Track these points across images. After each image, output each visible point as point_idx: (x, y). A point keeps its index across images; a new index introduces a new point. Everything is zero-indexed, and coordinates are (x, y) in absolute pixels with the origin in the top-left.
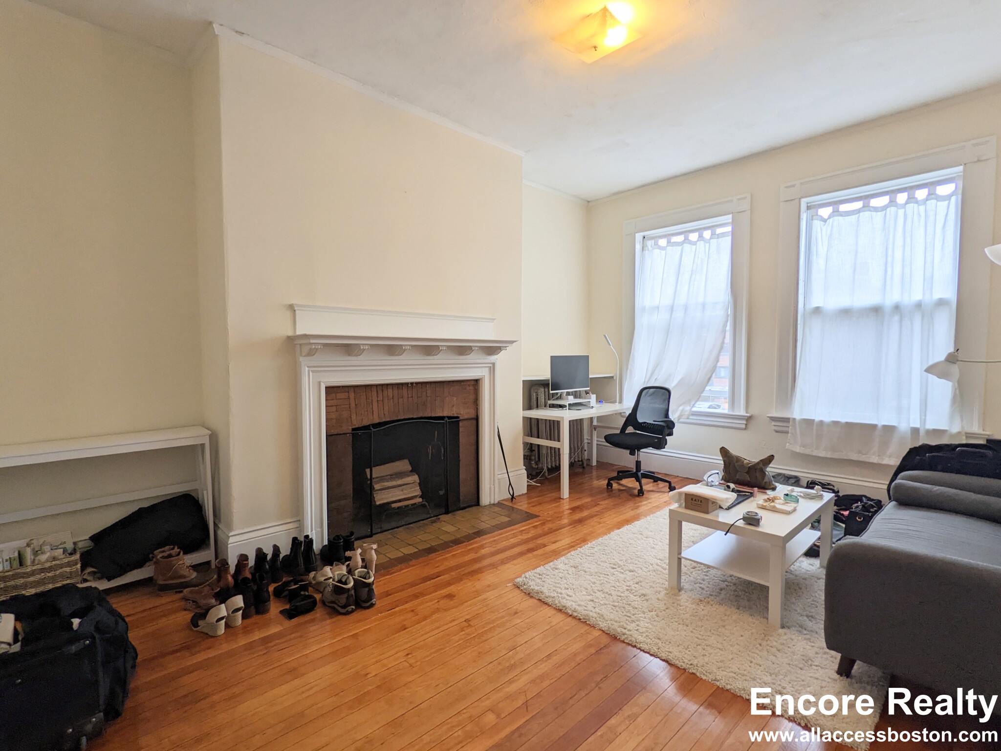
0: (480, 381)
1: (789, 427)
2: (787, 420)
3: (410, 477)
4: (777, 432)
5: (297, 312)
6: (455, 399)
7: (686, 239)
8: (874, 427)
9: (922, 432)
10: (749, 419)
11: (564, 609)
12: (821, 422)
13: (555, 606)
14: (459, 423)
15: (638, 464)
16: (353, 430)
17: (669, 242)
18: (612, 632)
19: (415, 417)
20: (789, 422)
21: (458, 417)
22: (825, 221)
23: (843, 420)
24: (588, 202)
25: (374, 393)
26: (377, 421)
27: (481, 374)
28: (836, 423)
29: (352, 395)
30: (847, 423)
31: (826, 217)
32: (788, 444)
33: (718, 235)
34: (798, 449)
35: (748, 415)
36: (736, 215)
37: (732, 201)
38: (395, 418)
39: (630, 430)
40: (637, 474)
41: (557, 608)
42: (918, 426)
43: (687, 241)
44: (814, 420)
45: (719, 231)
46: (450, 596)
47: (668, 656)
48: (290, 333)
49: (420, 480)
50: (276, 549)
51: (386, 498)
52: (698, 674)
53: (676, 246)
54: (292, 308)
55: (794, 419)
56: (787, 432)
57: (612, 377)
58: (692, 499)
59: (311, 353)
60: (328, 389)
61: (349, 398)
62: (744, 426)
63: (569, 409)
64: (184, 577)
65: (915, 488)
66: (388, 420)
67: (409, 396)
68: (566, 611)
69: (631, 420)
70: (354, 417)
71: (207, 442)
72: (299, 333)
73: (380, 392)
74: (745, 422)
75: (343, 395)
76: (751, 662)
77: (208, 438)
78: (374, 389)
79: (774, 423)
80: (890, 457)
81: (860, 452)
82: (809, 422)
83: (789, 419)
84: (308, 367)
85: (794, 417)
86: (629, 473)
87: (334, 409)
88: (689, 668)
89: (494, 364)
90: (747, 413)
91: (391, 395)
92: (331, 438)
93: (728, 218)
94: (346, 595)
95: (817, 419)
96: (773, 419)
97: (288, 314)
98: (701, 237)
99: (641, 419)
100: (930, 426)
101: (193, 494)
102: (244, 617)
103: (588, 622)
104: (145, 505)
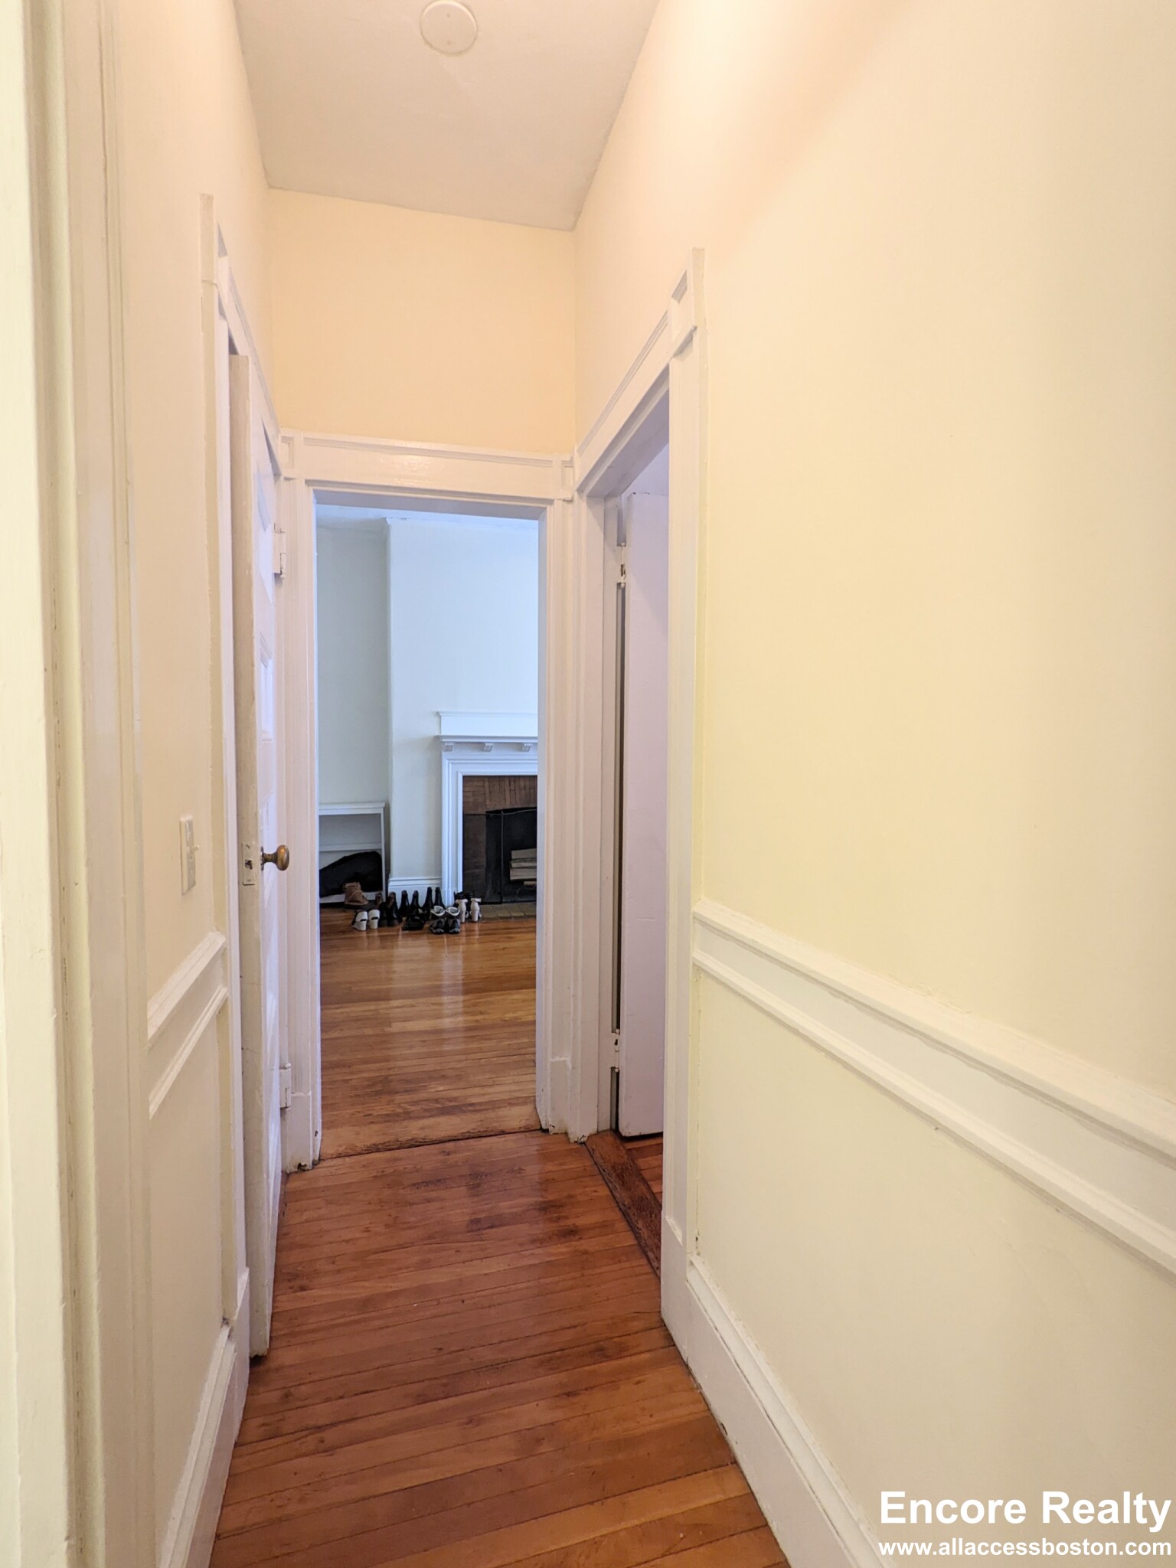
5: (442, 718)
16: (487, 812)
25: (507, 783)
26: (508, 806)
29: (487, 784)
38: (526, 806)
46: (511, 938)
48: (437, 734)
50: (416, 895)
51: (516, 876)
54: (438, 714)
59: (449, 749)
60: (464, 777)
61: (483, 786)
64: (358, 902)
66: (519, 806)
70: (488, 803)
71: (381, 811)
72: (443, 733)
73: (512, 783)
75: (480, 784)
77: (382, 810)
84: (448, 760)
87: (470, 794)
92: (466, 817)
94: (437, 921)
97: (436, 719)
101: (378, 852)
102: (380, 925)
104: (347, 855)
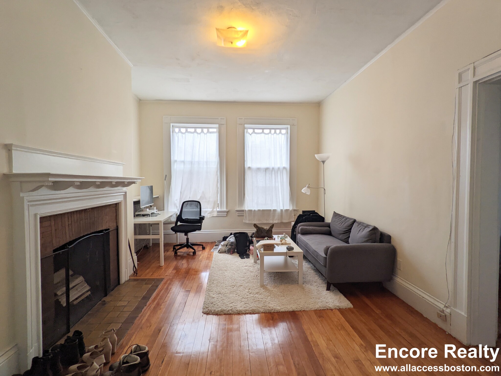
0: (120, 204)
1: (244, 213)
2: (243, 211)
3: (78, 279)
4: (238, 216)
6: (107, 217)
7: (195, 131)
8: (270, 210)
9: (284, 210)
10: (228, 212)
11: (240, 312)
12: (255, 210)
13: (235, 313)
14: (109, 233)
15: (188, 239)
16: (55, 251)
17: (186, 131)
18: (267, 311)
19: (89, 233)
20: (244, 211)
21: (109, 229)
22: (251, 135)
23: (261, 209)
24: (140, 100)
27: (120, 200)
28: (259, 210)
30: (263, 210)
31: (251, 133)
32: (244, 220)
33: (210, 132)
34: (247, 222)
35: (228, 210)
36: (220, 125)
37: (218, 119)
39: (179, 223)
40: (188, 245)
41: (237, 313)
42: (282, 208)
43: (196, 132)
44: (252, 210)
45: (211, 130)
47: (292, 309)
49: (85, 279)
52: (305, 310)
53: (191, 133)
54: (8, 147)
55: (245, 210)
56: (243, 216)
57: (158, 197)
58: (267, 246)
60: (41, 219)
61: (50, 226)
62: (226, 215)
63: (151, 216)
65: (306, 228)
67: (86, 218)
68: (242, 313)
69: (179, 218)
70: (54, 242)
72: (14, 172)
74: (226, 214)
76: (311, 298)
78: (66, 216)
79: (237, 213)
80: (276, 220)
81: (267, 220)
82: (250, 211)
83: (244, 210)
84: (28, 201)
85: (245, 209)
86: (183, 245)
88: (302, 309)
89: (126, 193)
90: (227, 209)
91: (76, 219)
92: (43, 261)
93: (217, 126)
95: (253, 209)
96: (237, 211)
98: (202, 131)
99: (184, 217)
100: (285, 209)
103: (255, 312)
